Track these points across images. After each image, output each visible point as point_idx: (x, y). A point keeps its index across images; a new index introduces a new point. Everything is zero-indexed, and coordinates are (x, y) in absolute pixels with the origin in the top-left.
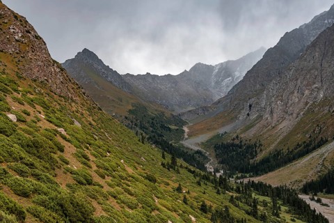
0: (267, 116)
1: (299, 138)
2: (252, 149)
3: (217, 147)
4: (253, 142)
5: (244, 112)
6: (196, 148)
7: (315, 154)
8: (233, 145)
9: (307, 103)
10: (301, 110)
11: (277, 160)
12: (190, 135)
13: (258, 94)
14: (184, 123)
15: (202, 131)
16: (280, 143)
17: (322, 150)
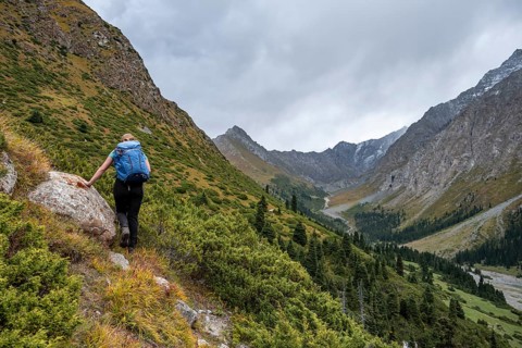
0: (411, 186)
1: (447, 207)
2: (394, 218)
3: (357, 216)
4: (395, 211)
5: (387, 184)
7: (467, 222)
8: (374, 214)
9: (455, 173)
10: (449, 179)
11: (423, 229)
12: (330, 205)
13: (401, 166)
14: (326, 195)
15: (343, 202)
16: (424, 213)
17: (477, 218)
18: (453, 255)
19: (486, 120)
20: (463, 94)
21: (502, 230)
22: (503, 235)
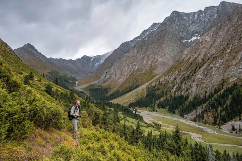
0: (114, 76)
1: (127, 85)
2: (106, 90)
3: (90, 90)
4: (107, 87)
5: (104, 76)
6: (80, 90)
7: (134, 91)
8: (98, 89)
9: (130, 71)
10: (128, 74)
11: (118, 94)
12: (78, 85)
13: (110, 67)
14: (76, 80)
15: (84, 83)
16: (118, 88)
17: (137, 89)
18: (128, 104)
19: (142, 50)
20: (135, 38)
22: (146, 95)
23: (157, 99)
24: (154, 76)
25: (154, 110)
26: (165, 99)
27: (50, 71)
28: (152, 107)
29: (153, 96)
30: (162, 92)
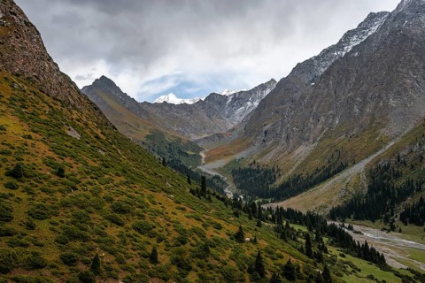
0: (283, 141)
1: (317, 163)
2: (270, 174)
3: (234, 173)
4: (270, 167)
5: (260, 139)
6: (214, 174)
7: (337, 178)
8: (250, 170)
9: (323, 129)
10: (317, 135)
11: (298, 186)
12: (208, 160)
14: (201, 149)
15: (218, 157)
16: (298, 168)
17: (344, 174)
18: (327, 211)
19: (348, 79)
21: (366, 186)
22: (366, 190)
23: (396, 201)
24: (382, 143)
25: (393, 228)
26: (417, 200)
27: (148, 133)
28: (386, 220)
29: (387, 193)
30: (409, 183)
